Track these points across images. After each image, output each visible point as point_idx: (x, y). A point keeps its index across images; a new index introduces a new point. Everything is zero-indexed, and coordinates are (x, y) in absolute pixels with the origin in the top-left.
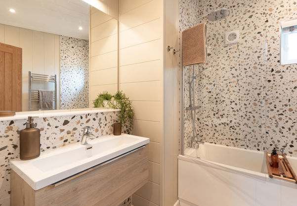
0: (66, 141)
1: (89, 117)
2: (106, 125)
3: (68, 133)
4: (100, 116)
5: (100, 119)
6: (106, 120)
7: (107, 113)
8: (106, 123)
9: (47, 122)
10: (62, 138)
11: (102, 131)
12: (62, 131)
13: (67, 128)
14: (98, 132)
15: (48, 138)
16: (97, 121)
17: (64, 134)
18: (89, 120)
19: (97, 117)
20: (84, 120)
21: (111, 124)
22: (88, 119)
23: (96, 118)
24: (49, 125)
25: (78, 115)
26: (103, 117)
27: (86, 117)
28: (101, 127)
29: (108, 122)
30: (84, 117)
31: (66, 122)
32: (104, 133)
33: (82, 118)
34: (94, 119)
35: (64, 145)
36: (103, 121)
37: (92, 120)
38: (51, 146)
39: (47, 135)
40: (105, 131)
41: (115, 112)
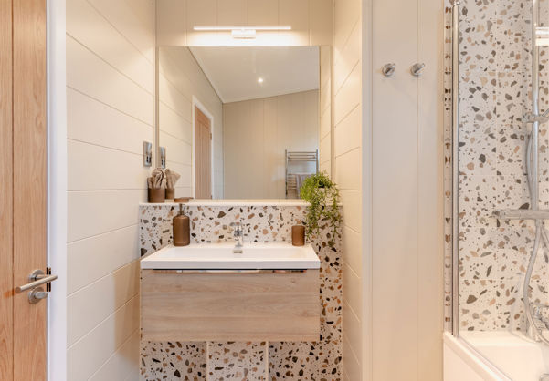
0: (221, 237)
1: (252, 211)
2: (281, 226)
3: (225, 228)
4: (270, 211)
5: (271, 216)
6: (282, 219)
7: (284, 208)
8: (281, 222)
9: (201, 212)
10: (217, 233)
11: (275, 234)
12: (217, 224)
13: (223, 221)
14: (267, 235)
15: (202, 230)
16: (266, 218)
17: (219, 228)
18: (253, 215)
19: (265, 212)
20: (245, 214)
21: (290, 226)
22: (250, 213)
23: (264, 214)
24: (203, 214)
25: (236, 207)
26: (276, 214)
27: (249, 211)
28: (272, 228)
29: (285, 222)
30: (245, 210)
31: (222, 215)
32: (279, 238)
33: (242, 211)
34: (261, 215)
35: (219, 242)
36: (276, 219)
37: (257, 215)
38: (206, 239)
39: (202, 226)
40: (279, 235)
41: (299, 208)
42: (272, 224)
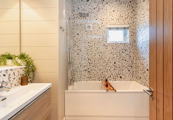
2: (14, 79)
4: (9, 72)
5: (10, 75)
6: (14, 75)
7: (15, 69)
8: (14, 77)
11: (11, 84)
14: (8, 85)
19: (7, 73)
21: (18, 78)
23: (6, 75)
26: (12, 73)
28: (10, 81)
29: (16, 76)
34: (4, 75)
36: (12, 76)
37: (2, 76)
40: (13, 84)
41: (21, 68)
42: (10, 79)
